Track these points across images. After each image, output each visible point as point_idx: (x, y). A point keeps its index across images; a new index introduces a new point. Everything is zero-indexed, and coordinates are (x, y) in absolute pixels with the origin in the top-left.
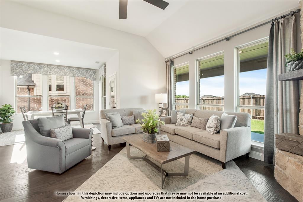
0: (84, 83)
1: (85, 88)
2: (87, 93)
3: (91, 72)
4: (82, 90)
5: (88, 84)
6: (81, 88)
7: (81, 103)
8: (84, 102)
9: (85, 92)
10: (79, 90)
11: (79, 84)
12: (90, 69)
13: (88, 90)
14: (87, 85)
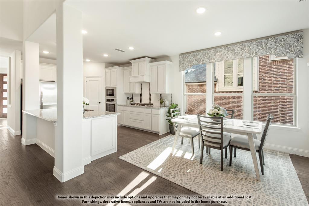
0: (279, 71)
1: (279, 79)
2: (284, 86)
3: (290, 39)
4: (275, 82)
5: (286, 71)
6: (273, 79)
7: (273, 103)
8: (278, 101)
9: (279, 85)
10: (270, 82)
11: (269, 74)
12: (285, 34)
13: (286, 82)
14: (283, 73)
